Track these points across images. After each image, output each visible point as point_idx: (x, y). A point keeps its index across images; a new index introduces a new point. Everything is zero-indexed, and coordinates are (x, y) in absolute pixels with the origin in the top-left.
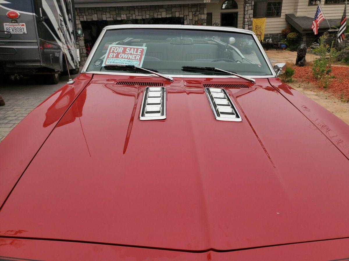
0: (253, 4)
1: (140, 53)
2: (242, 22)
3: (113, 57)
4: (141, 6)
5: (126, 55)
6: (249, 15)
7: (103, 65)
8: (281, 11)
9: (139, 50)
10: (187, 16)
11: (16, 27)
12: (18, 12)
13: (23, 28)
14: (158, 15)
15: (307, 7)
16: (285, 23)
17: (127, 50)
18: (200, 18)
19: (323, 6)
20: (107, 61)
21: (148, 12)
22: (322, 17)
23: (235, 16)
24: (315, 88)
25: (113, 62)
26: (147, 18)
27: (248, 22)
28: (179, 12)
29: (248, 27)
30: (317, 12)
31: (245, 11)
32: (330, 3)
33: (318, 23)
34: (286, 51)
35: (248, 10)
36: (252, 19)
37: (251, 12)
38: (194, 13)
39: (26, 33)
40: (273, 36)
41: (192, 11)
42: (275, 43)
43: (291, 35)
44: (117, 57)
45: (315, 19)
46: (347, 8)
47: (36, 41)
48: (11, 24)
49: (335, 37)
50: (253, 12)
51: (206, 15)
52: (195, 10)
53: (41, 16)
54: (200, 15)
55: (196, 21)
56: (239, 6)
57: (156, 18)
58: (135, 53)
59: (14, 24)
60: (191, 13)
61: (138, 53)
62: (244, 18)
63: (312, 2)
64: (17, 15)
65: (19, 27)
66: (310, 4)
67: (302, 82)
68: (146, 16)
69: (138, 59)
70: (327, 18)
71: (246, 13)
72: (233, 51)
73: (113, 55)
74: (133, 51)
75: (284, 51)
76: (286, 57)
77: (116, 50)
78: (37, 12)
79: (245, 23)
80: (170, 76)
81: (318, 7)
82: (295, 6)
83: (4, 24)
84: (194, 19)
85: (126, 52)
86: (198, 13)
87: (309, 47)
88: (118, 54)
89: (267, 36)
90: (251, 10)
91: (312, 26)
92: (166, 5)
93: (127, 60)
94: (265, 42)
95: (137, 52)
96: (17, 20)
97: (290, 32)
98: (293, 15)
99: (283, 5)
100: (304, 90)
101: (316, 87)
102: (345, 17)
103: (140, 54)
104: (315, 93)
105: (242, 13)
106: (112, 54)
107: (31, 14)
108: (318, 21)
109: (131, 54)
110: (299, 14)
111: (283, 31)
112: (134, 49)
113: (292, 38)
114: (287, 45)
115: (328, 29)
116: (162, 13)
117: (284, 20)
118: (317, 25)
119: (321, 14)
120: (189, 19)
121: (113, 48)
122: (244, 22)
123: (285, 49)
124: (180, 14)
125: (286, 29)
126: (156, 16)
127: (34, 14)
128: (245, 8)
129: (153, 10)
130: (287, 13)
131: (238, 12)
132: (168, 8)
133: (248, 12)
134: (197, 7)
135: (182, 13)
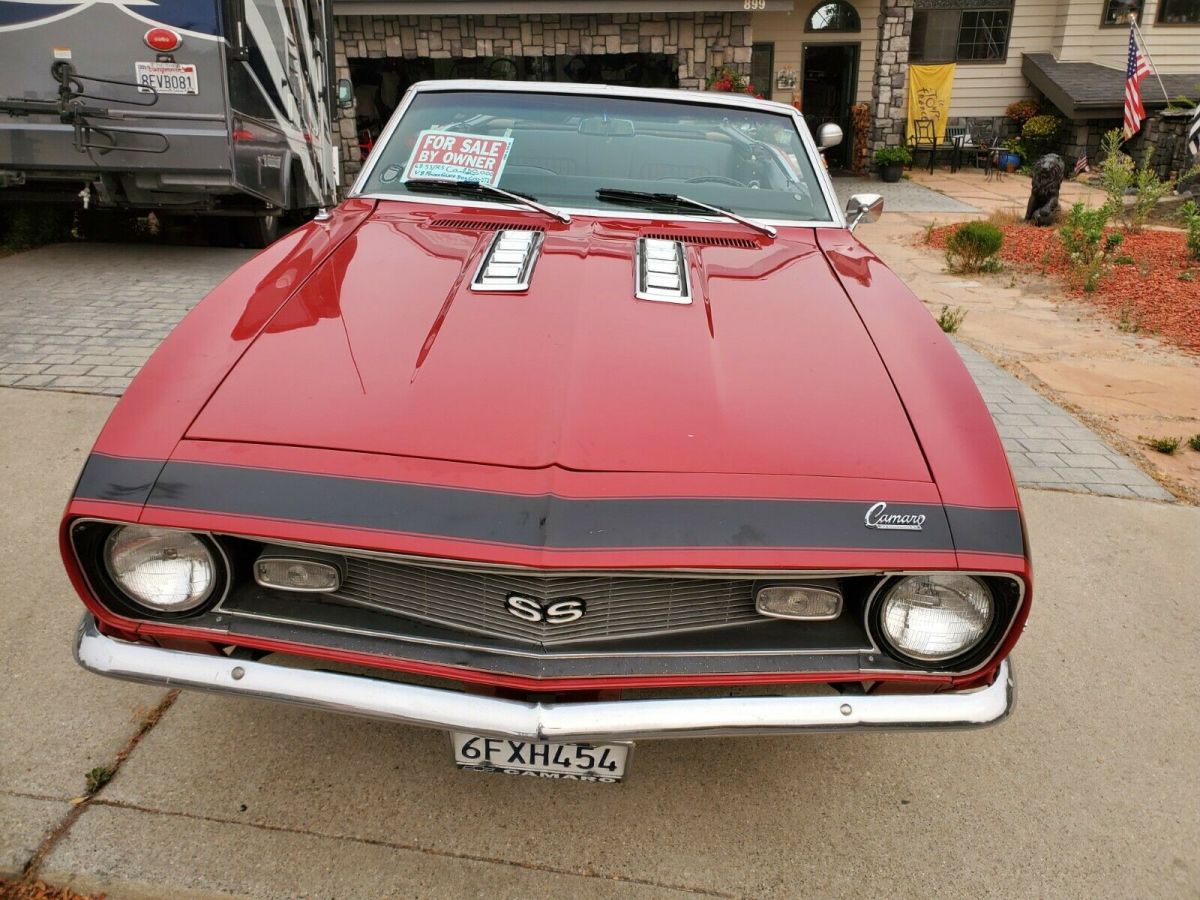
0: (910, 16)
1: (495, 152)
2: (870, 76)
3: (428, 161)
4: (541, 15)
5: (461, 155)
6: (896, 52)
7: (404, 179)
8: (1007, 42)
9: (495, 144)
10: (687, 50)
11: (170, 74)
12: (178, 33)
13: (189, 78)
14: (593, 46)
15: (1095, 31)
16: (1018, 82)
17: (465, 144)
18: (729, 60)
19: (1150, 30)
20: (414, 169)
21: (562, 36)
22: (1143, 66)
23: (852, 54)
24: (1057, 291)
25: (429, 173)
26: (558, 53)
27: (890, 76)
28: (663, 37)
29: (889, 94)
30: (1132, 50)
31: (881, 40)
32: (1177, 19)
34: (1019, 177)
35: (891, 38)
36: (904, 67)
37: (904, 43)
38: (710, 42)
39: (197, 92)
40: (978, 126)
41: (706, 35)
42: (983, 149)
43: (1037, 125)
44: (439, 160)
47: (223, 116)
48: (156, 65)
49: (1184, 134)
50: (911, 45)
51: (750, 50)
52: (715, 34)
53: (241, 45)
54: (730, 51)
55: (716, 70)
56: (864, 24)
57: (589, 56)
58: (483, 153)
59: (165, 65)
60: (703, 40)
61: (492, 154)
62: (879, 63)
63: (1114, 16)
64: (173, 42)
65: (178, 75)
66: (1108, 20)
67: (1028, 271)
68: (555, 47)
69: (491, 167)
70: (1159, 71)
71: (884, 48)
72: (771, 161)
73: (429, 157)
74: (479, 148)
75: (1012, 175)
76: (1013, 195)
77: (438, 144)
78: (230, 35)
79: (882, 80)
80: (565, 212)
82: (1056, 26)
83: (138, 64)
84: (710, 63)
85: (462, 150)
86: (724, 42)
87: (1096, 165)
88: (442, 152)
89: (958, 124)
90: (902, 39)
92: (621, 14)
93: (461, 169)
94: (948, 143)
95: (488, 149)
96: (173, 53)
97: (1036, 115)
98: (1047, 58)
99: (1015, 22)
100: (1024, 295)
101: (1062, 287)
103: (496, 155)
104: (1054, 306)
105: (874, 45)
106: (428, 153)
107: (214, 38)
109: (474, 154)
110: (1066, 55)
111: (1011, 110)
112: (482, 142)
113: (1039, 135)
114: (1021, 158)
115: (1163, 106)
116: (609, 39)
117: (1018, 73)
120: (695, 63)
121: (430, 137)
122: (878, 75)
123: (1015, 170)
124: (664, 45)
125: (1022, 102)
126: (587, 50)
127: (222, 39)
128: (881, 28)
129: (579, 30)
130: (1026, 51)
131: (860, 43)
132: (628, 23)
133: (892, 42)
134: (722, 24)
135: (674, 40)
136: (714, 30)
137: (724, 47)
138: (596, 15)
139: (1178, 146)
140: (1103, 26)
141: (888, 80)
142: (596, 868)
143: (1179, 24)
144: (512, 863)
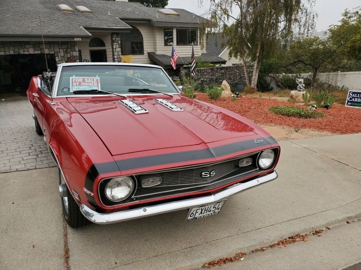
0: (120, 43)
2: (111, 58)
4: (2, 42)
6: (118, 52)
8: (143, 49)
10: (57, 52)
14: (24, 51)
15: (163, 47)
16: (148, 60)
18: (72, 55)
19: (176, 46)
21: (12, 48)
22: (177, 55)
23: (104, 53)
26: (11, 54)
27: (117, 58)
28: (49, 48)
30: (172, 51)
31: (113, 49)
32: (181, 44)
33: (175, 60)
35: (116, 48)
36: (121, 56)
37: (119, 49)
38: (65, 50)
41: (63, 48)
45: (172, 57)
46: (194, 49)
49: (189, 71)
50: (121, 50)
51: (78, 52)
52: (66, 48)
54: (71, 52)
55: (68, 58)
56: (106, 44)
57: (23, 54)
60: (62, 50)
62: (113, 55)
63: (167, 43)
66: (166, 45)
68: (9, 52)
70: (181, 56)
71: (114, 51)
72: (138, 81)
79: (115, 60)
80: (124, 95)
81: (173, 48)
82: (154, 46)
84: (66, 56)
90: (119, 48)
91: (170, 63)
92: (33, 41)
98: (154, 53)
99: (144, 44)
102: (194, 56)
105: (111, 50)
108: (174, 59)
110: (158, 53)
115: (183, 65)
116: (29, 49)
117: (148, 57)
118: (174, 61)
119: (176, 53)
120: (61, 56)
122: (114, 58)
124: (49, 51)
126: (22, 53)
128: (112, 46)
129: (18, 46)
130: (149, 51)
131: (106, 50)
132: (35, 44)
133: (116, 50)
134: (68, 45)
135: (53, 50)
136: (66, 46)
137: (70, 51)
138: (23, 41)
139: (189, 74)
140: (165, 46)
141: (117, 60)
142: (206, 241)
143: (181, 45)
144: (189, 247)
